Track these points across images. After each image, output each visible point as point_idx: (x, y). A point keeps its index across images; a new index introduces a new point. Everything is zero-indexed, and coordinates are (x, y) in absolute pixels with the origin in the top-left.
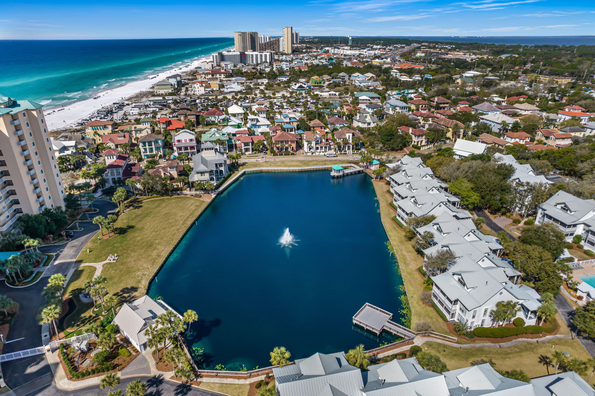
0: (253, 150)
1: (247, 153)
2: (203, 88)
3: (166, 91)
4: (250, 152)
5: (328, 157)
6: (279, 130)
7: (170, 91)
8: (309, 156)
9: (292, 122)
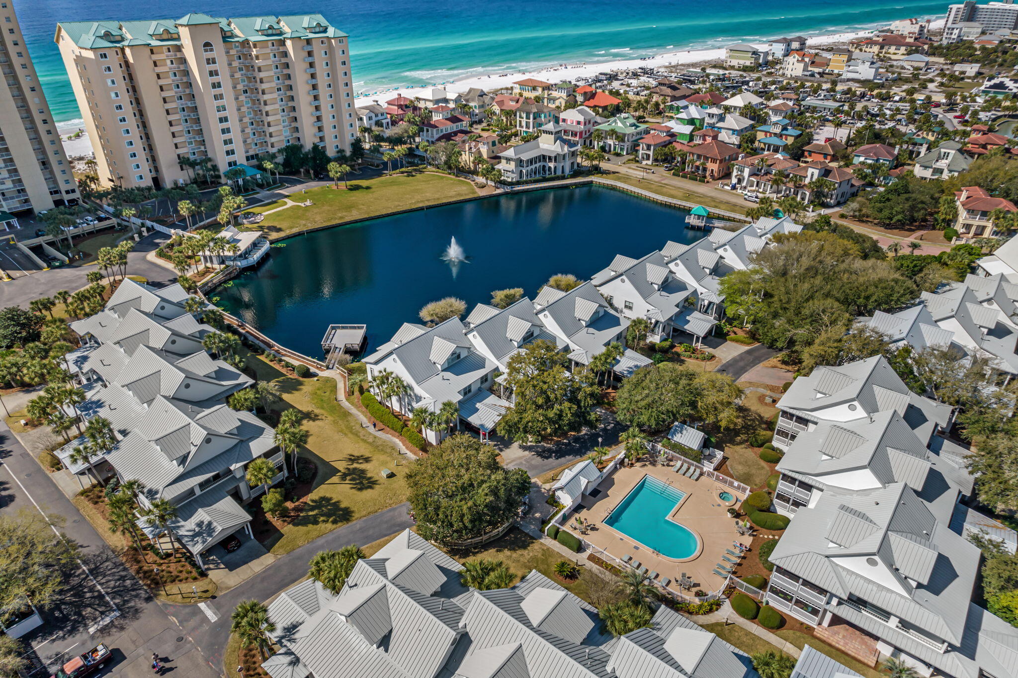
0: (656, 160)
1: (644, 162)
2: (802, 65)
3: (742, 62)
4: (650, 162)
5: (745, 199)
6: (709, 136)
7: (748, 63)
8: (726, 191)
9: (787, 135)
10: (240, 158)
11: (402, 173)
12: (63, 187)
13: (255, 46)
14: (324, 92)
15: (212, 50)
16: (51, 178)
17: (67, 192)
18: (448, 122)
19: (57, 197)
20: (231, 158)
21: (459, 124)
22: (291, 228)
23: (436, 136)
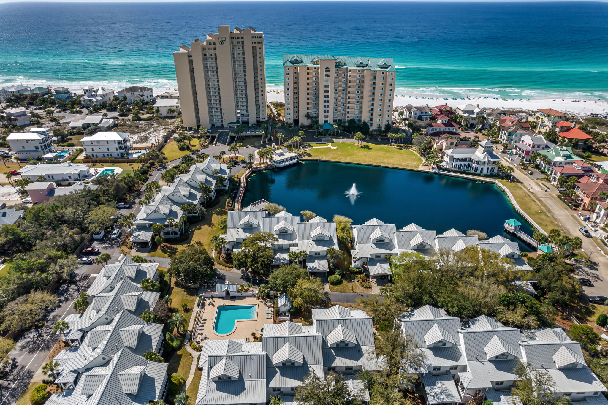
1: (552, 183)
4: (555, 184)
10: (331, 120)
11: (398, 146)
12: (261, 116)
13: (350, 71)
14: (377, 97)
15: (329, 71)
16: (258, 112)
17: (262, 118)
18: (443, 125)
19: (258, 119)
20: (326, 119)
21: (451, 128)
22: (316, 157)
23: (431, 132)
